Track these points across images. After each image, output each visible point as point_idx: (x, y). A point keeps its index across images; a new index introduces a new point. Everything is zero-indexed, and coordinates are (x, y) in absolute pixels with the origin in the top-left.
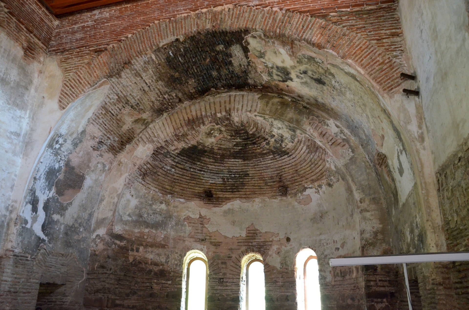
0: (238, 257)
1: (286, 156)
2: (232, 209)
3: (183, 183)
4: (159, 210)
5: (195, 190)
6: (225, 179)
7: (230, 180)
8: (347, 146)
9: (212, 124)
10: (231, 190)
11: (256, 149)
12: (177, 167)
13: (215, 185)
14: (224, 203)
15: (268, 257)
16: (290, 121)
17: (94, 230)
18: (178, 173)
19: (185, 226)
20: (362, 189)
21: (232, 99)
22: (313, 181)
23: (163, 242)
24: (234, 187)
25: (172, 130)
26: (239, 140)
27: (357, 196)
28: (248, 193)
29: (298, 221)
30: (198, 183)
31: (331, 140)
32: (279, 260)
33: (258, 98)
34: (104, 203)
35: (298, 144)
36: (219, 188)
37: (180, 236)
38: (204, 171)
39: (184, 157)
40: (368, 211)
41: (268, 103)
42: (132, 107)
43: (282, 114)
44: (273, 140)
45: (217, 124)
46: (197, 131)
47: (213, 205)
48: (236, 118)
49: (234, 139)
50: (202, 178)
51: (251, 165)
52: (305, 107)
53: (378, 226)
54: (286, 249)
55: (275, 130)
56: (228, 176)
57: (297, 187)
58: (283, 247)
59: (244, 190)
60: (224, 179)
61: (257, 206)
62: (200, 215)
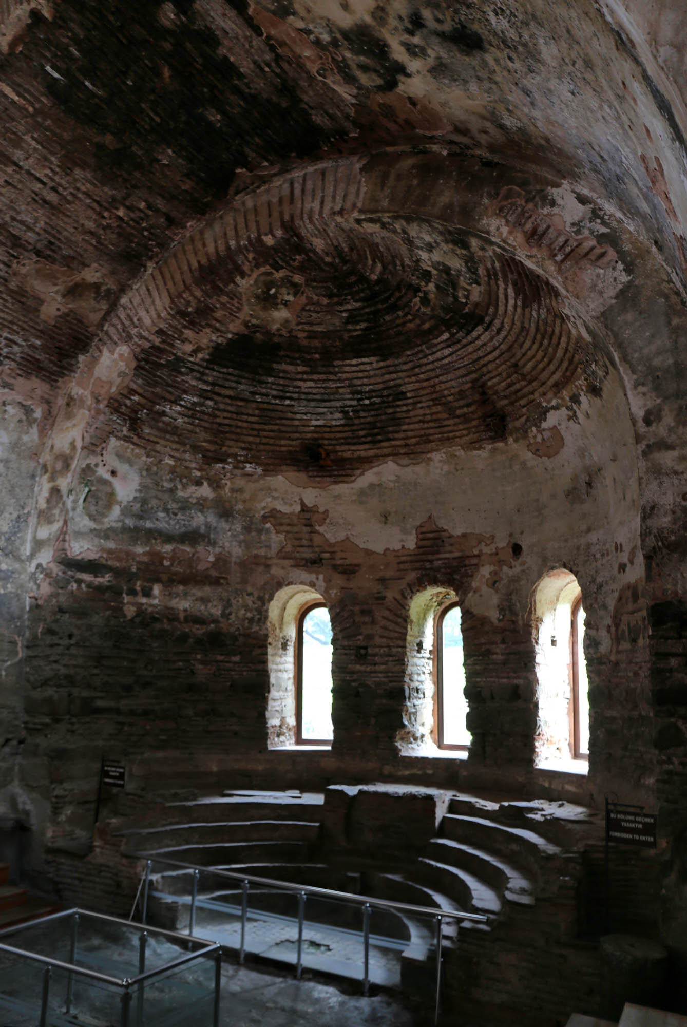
0: (399, 597)
1: (480, 329)
2: (380, 485)
3: (245, 432)
4: (194, 501)
5: (281, 446)
6: (347, 412)
7: (362, 414)
8: (612, 254)
9: (262, 269)
10: (369, 439)
11: (404, 324)
12: (218, 394)
13: (328, 430)
14: (359, 472)
15: (470, 595)
16: (446, 214)
17: (32, 556)
18: (224, 411)
19: (268, 531)
20: (653, 381)
21: (298, 188)
22: (558, 387)
23: (214, 573)
24: (376, 431)
25: (167, 301)
26: (352, 305)
27: (638, 404)
28: (413, 441)
29: (537, 500)
30: (283, 429)
31: (562, 248)
32: (495, 600)
33: (361, 170)
35: (493, 282)
36: (338, 435)
37: (256, 556)
38: (291, 399)
39: (228, 367)
40: (670, 447)
41: (385, 177)
42: (38, 253)
43: (423, 200)
44: (431, 287)
45: (277, 268)
46: (232, 295)
47: (332, 479)
49: (341, 304)
50: (290, 415)
51: (404, 367)
52: (488, 164)
54: (511, 572)
55: (424, 255)
56: (355, 403)
57: (524, 410)
58: (505, 568)
59: (401, 435)
60: (345, 413)
61: (438, 471)
62: (303, 504)
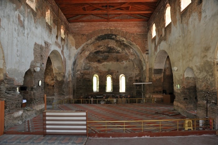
1: (119, 54)
2: (104, 64)
3: (94, 59)
4: (88, 66)
5: (96, 60)
8: (134, 55)
9: (103, 47)
10: (104, 60)
11: (112, 51)
12: (93, 55)
13: (101, 59)
14: (102, 63)
16: (122, 48)
17: (77, 72)
19: (93, 69)
20: (136, 65)
21: (109, 41)
23: (89, 73)
27: (135, 66)
28: (109, 60)
29: (120, 68)
30: (97, 58)
31: (131, 54)
33: (115, 42)
34: (78, 66)
35: (123, 52)
37: (92, 71)
38: (99, 56)
39: (95, 53)
40: (137, 69)
41: (117, 43)
42: (87, 45)
43: (120, 47)
44: (117, 50)
45: (105, 47)
46: (100, 48)
47: (100, 63)
48: (109, 46)
53: (139, 72)
54: (117, 74)
56: (104, 56)
62: (97, 66)
